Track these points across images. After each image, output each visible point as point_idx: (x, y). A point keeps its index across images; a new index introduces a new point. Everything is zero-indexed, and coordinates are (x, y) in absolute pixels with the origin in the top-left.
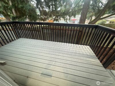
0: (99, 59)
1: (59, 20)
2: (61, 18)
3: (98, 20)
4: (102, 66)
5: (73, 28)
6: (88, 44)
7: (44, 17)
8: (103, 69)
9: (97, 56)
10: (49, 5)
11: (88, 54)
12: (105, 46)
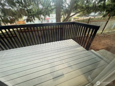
0: (82, 46)
1: (33, 20)
2: (35, 18)
3: (69, 18)
4: (85, 50)
5: (52, 26)
6: (71, 38)
7: (10, 18)
8: (87, 51)
9: (80, 44)
10: (14, 3)
11: (75, 45)
12: (81, 36)
